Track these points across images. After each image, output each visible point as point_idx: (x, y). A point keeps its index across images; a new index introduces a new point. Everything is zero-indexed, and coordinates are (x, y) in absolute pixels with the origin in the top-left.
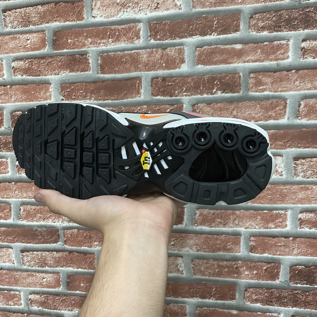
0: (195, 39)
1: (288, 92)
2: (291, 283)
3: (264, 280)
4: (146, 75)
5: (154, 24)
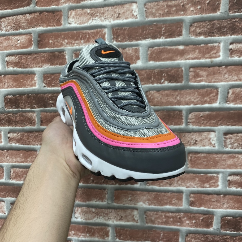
0: (148, 41)
1: (219, 82)
2: (222, 230)
3: (200, 228)
5: (116, 29)
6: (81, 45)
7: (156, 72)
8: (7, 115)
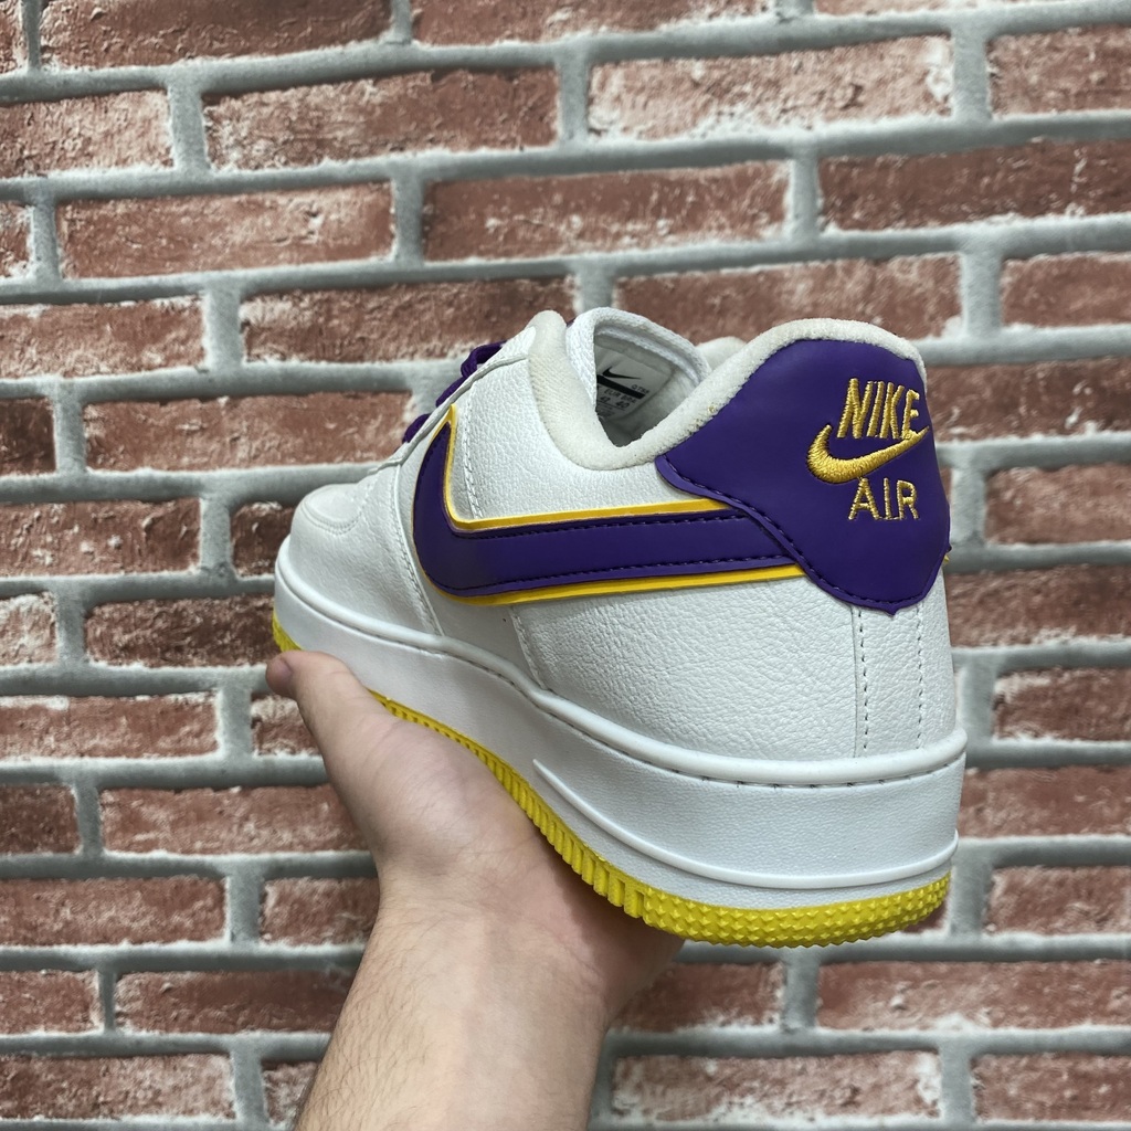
0: (1001, 227)
5: (840, 165)
6: (654, 242)
7: (1040, 375)
8: (244, 603)
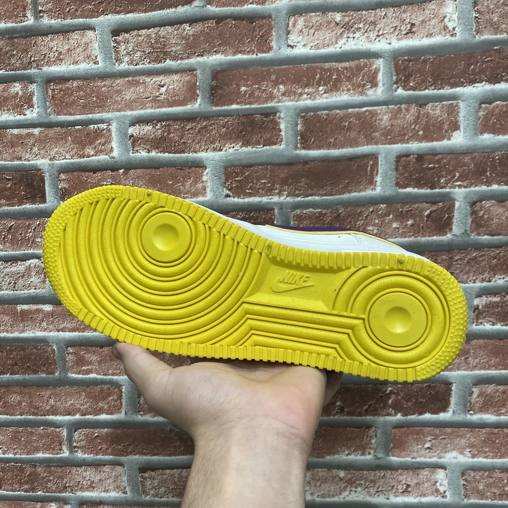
0: (479, 89)
4: (387, 152)
5: (404, 61)
